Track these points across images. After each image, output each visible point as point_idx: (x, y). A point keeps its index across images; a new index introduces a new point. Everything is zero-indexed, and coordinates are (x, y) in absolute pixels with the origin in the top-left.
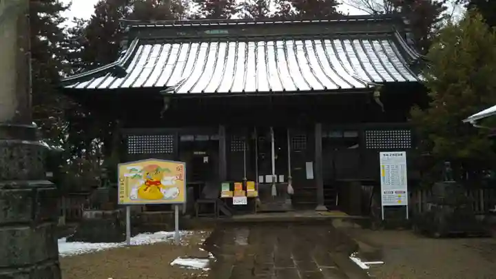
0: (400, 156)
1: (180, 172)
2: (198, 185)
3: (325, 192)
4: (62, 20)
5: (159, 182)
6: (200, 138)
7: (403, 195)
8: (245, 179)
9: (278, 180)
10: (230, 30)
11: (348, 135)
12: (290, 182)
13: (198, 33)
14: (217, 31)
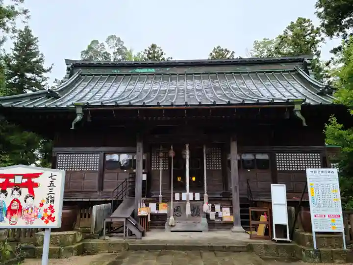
0: (331, 174)
3: (241, 211)
8: (160, 196)
9: (194, 198)
10: (156, 69)
11: (259, 157)
12: (206, 200)
13: (130, 71)
14: (146, 69)
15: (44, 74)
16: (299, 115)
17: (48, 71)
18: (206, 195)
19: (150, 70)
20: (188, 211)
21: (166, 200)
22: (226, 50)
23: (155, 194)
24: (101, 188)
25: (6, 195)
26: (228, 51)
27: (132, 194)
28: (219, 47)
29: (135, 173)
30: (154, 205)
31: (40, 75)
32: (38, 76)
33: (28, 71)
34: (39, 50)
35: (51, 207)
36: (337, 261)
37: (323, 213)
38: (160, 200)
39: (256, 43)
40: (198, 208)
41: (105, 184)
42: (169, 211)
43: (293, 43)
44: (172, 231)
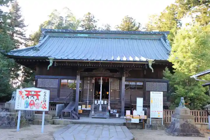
0: (160, 94)
8: (88, 101)
9: (104, 103)
10: (89, 35)
11: (138, 83)
12: (109, 104)
13: (75, 35)
14: (83, 35)
16: (152, 68)
18: (109, 102)
19: (85, 35)
20: (100, 109)
21: (91, 103)
22: (131, 17)
23: (86, 101)
24: (59, 96)
25: (29, 98)
26: (132, 19)
27: (74, 100)
29: (75, 90)
30: (85, 106)
31: (22, 28)
35: (45, 104)
38: (88, 103)
40: (105, 108)
41: (61, 95)
42: (91, 109)
44: (92, 118)
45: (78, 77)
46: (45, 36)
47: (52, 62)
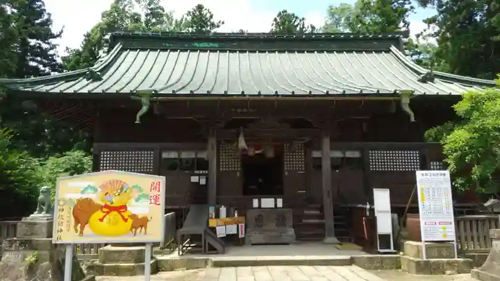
0: (442, 177)
1: (156, 193)
2: (181, 210)
3: (335, 220)
4: (54, 47)
5: (125, 207)
6: (185, 155)
7: (449, 226)
9: (276, 205)
10: (221, 44)
11: (350, 154)
13: (186, 45)
14: (206, 43)
15: (53, 41)
16: (408, 109)
17: (58, 36)
19: (211, 44)
22: (293, 15)
26: (297, 18)
28: (285, 11)
32: (46, 43)
33: (32, 37)
34: (46, 8)
36: (448, 272)
37: (434, 220)
39: (332, 9)
40: (283, 217)
42: (249, 220)
43: (378, 11)
44: (253, 244)
45: (212, 142)
46: (111, 48)
47: (148, 103)
